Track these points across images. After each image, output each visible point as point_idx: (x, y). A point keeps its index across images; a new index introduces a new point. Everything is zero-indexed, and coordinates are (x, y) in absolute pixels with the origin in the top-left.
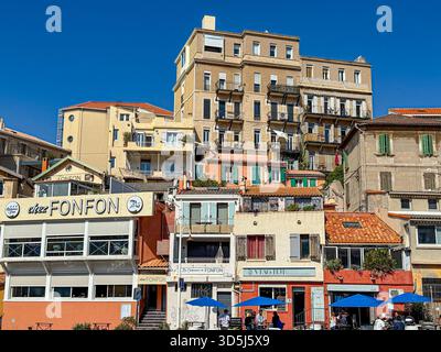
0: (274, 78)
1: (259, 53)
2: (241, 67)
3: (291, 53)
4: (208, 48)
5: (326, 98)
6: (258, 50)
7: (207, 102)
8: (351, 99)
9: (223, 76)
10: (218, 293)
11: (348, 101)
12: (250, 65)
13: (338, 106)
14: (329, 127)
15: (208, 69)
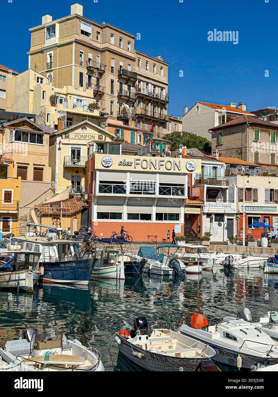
0: (121, 64)
1: (112, 43)
2: (102, 51)
3: (129, 46)
4: (83, 32)
5: (147, 84)
6: (112, 40)
7: (81, 74)
8: (159, 87)
9: (90, 56)
10: (228, 219)
11: (157, 88)
12: (109, 51)
13: (152, 91)
14: (147, 105)
15: (82, 49)
